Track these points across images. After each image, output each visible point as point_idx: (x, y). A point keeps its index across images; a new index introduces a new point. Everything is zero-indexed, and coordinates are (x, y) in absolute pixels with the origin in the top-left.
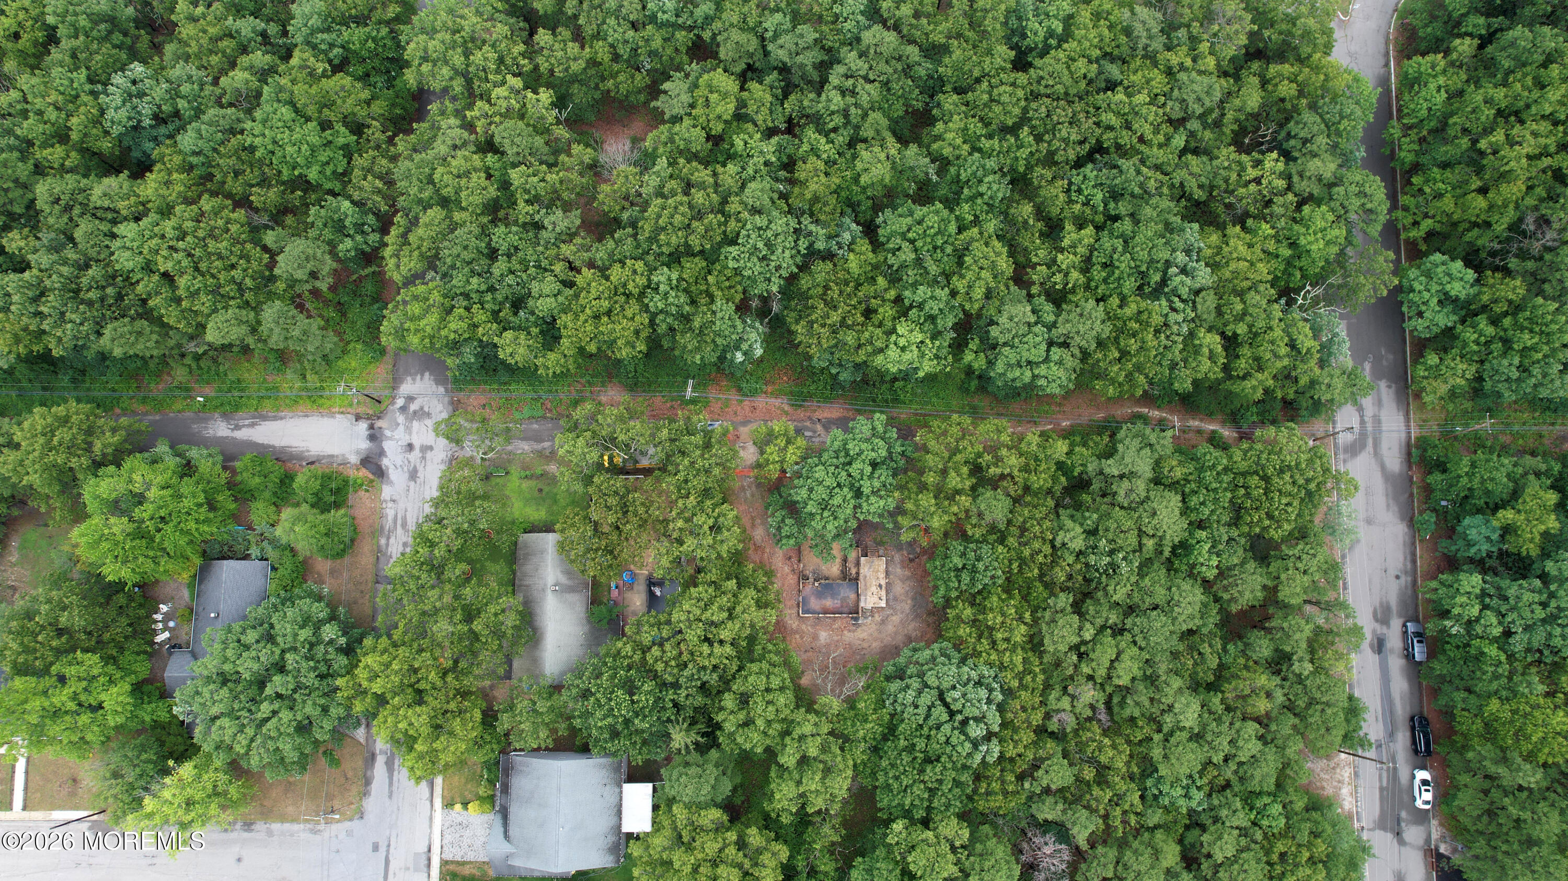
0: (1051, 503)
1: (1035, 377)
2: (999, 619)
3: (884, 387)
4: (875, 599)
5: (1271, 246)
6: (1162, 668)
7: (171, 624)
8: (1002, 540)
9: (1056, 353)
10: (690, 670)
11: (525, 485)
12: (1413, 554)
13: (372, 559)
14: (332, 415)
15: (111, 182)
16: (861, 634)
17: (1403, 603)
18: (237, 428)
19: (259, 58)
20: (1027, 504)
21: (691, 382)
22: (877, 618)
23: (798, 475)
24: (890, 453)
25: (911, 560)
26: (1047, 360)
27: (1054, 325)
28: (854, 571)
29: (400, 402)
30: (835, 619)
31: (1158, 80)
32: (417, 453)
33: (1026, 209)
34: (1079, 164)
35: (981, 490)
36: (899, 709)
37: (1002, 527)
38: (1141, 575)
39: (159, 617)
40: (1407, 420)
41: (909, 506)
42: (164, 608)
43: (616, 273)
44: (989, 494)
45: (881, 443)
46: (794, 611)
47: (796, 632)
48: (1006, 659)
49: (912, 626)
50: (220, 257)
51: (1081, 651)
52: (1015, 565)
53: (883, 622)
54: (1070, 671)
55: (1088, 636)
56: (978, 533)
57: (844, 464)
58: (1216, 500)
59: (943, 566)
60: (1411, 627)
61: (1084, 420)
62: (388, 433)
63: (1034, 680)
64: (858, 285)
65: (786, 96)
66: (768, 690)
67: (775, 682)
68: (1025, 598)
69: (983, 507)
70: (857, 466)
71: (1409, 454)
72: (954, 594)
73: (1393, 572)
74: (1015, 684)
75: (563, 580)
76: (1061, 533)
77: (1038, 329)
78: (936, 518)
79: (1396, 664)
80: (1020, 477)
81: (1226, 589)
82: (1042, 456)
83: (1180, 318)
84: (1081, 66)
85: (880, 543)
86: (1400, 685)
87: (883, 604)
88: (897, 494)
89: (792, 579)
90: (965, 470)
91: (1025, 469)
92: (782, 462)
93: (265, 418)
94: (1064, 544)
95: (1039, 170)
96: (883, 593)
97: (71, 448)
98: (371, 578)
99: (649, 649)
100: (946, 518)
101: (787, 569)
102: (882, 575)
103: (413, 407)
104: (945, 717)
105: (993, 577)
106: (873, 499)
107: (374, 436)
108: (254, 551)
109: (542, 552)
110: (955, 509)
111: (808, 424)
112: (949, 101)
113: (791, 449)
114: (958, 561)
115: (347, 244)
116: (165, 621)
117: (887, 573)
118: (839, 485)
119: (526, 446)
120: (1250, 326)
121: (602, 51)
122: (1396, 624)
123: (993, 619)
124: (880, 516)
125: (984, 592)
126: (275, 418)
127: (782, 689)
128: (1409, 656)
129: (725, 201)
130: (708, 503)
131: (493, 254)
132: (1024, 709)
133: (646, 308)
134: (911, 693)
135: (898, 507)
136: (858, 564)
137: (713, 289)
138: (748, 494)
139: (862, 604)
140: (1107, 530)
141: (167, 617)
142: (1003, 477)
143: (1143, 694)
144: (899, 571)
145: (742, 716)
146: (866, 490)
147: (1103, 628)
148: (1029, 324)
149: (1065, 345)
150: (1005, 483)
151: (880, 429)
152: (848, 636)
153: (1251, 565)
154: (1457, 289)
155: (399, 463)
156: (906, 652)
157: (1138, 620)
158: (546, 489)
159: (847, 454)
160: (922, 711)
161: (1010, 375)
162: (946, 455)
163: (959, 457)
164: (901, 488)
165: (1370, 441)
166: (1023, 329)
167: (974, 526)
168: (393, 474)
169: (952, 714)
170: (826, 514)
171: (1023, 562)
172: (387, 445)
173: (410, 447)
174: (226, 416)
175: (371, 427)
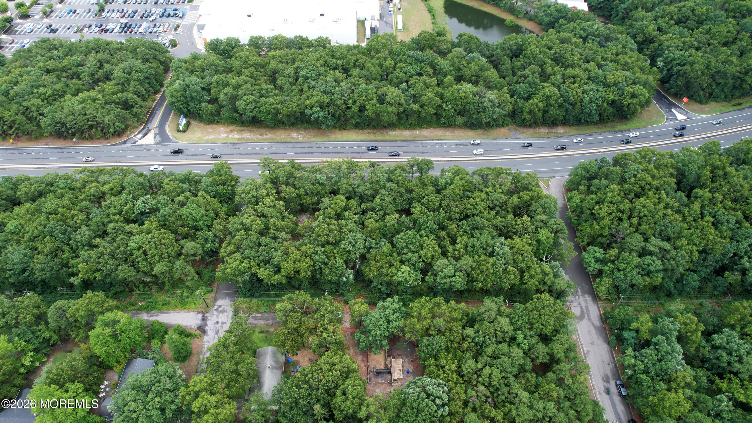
0: (461, 323)
1: (451, 282)
2: (445, 361)
4: (398, 375)
5: (530, 241)
6: (511, 379)
7: (107, 389)
9: (458, 273)
11: (261, 335)
12: (613, 355)
13: (196, 363)
14: (189, 312)
15: (132, 225)
17: (614, 375)
18: (151, 316)
19: (187, 194)
21: (326, 292)
22: (399, 382)
25: (412, 361)
26: (454, 276)
27: (456, 265)
28: (389, 365)
29: (216, 307)
30: (382, 384)
31: (483, 195)
32: (220, 325)
33: (443, 233)
34: (461, 220)
36: (407, 397)
37: (443, 330)
38: (497, 344)
39: (102, 387)
40: (598, 306)
42: (106, 383)
43: (303, 248)
44: (437, 319)
45: (396, 304)
48: (450, 376)
50: (165, 245)
51: (478, 372)
52: (449, 343)
53: (402, 384)
54: (475, 382)
55: (479, 367)
58: (523, 320)
60: (618, 382)
62: (209, 318)
64: (387, 257)
65: (361, 203)
66: (354, 385)
71: (602, 319)
73: (606, 363)
75: (273, 364)
77: (450, 266)
79: (617, 399)
80: (449, 315)
81: (533, 354)
82: (456, 308)
83: (501, 262)
84: (457, 191)
86: (621, 408)
87: (401, 377)
89: (365, 369)
90: (427, 310)
93: (162, 313)
95: (446, 222)
96: (401, 373)
97: (97, 304)
98: (194, 370)
101: (362, 365)
102: (401, 366)
103: (220, 309)
104: (426, 396)
105: (440, 346)
106: (394, 322)
107: (204, 319)
108: (150, 356)
109: (266, 354)
112: (415, 204)
115: (208, 245)
116: (105, 389)
117: (403, 366)
119: (262, 322)
120: (526, 264)
121: (302, 192)
122: (613, 383)
123: (443, 362)
125: (438, 353)
126: (167, 313)
127: (359, 385)
128: (620, 395)
129: (341, 229)
131: (260, 245)
132: (457, 393)
133: (312, 260)
134: (412, 390)
136: (391, 363)
137: (336, 255)
138: (347, 338)
139: (393, 378)
140: (482, 329)
141: (106, 386)
142: (442, 314)
143: (505, 389)
144: (407, 365)
147: (485, 364)
148: (447, 265)
149: (460, 271)
150: (443, 316)
151: (396, 300)
152: (388, 390)
153: (541, 344)
154: (598, 255)
155: (212, 328)
157: (498, 360)
158: (269, 337)
159: (384, 309)
160: (416, 395)
161: (442, 282)
165: (586, 315)
166: (445, 266)
167: (432, 331)
168: (209, 332)
172: (208, 322)
173: (217, 322)
174: (148, 312)
175: (203, 316)
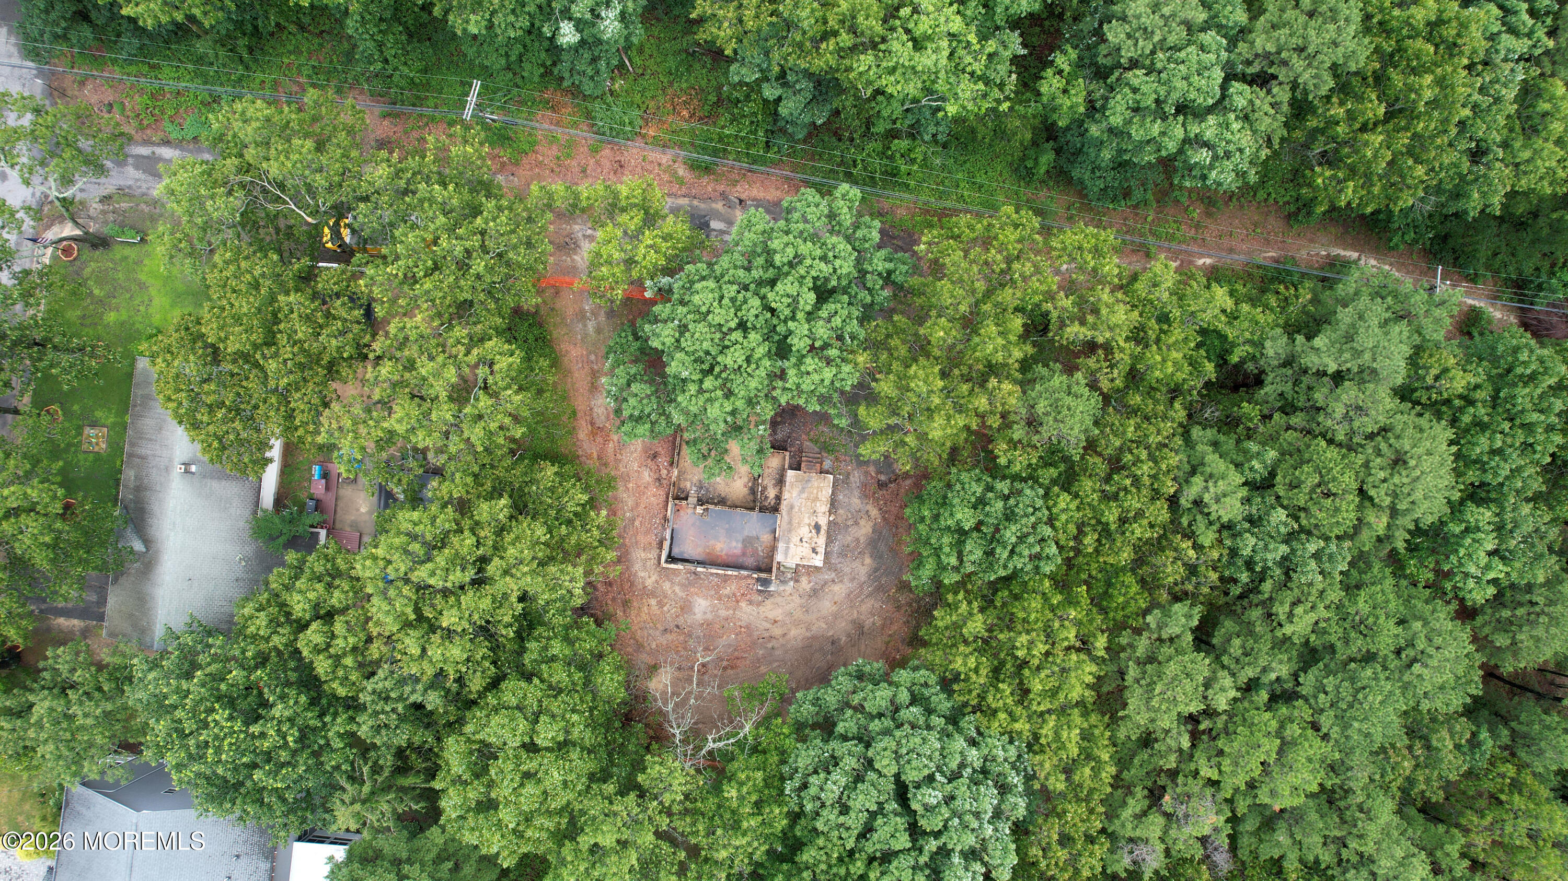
0: (1179, 412)
1: (1189, 141)
2: (1041, 646)
3: (870, 146)
4: (805, 550)
6: (1359, 778)
8: (1067, 482)
9: (1241, 94)
10: (381, 681)
16: (772, 610)
20: (1134, 411)
21: (477, 85)
22: (805, 584)
23: (664, 294)
24: (863, 273)
25: (882, 485)
26: (1221, 105)
27: (1244, 32)
28: (772, 493)
30: (726, 579)
35: (1040, 369)
36: (809, 807)
37: (1076, 454)
38: (1351, 588)
41: (885, 387)
44: (1058, 380)
45: (843, 246)
46: (653, 554)
47: (653, 594)
48: (1047, 731)
49: (869, 604)
52: (1089, 540)
53: (815, 593)
54: (1171, 762)
55: (1221, 703)
56: (1020, 462)
57: (760, 283)
58: (1528, 447)
59: (936, 517)
61: (1238, 260)
63: (1096, 771)
66: (531, 748)
67: (547, 734)
68: (1099, 602)
69: (1041, 407)
70: (786, 286)
72: (950, 579)
74: (1058, 784)
76: (1198, 480)
77: (1210, 37)
78: (939, 420)
80: (1125, 352)
81: (1505, 626)
82: (1176, 313)
85: (826, 448)
87: (818, 561)
88: (862, 358)
89: (654, 496)
90: (1017, 323)
91: (1138, 335)
92: (630, 262)
94: (1198, 503)
96: (821, 541)
99: (306, 626)
100: (961, 421)
101: (647, 476)
102: (823, 508)
104: (903, 841)
105: (1037, 557)
106: (811, 363)
110: (982, 402)
111: (719, 206)
113: (648, 238)
114: (965, 517)
117: (834, 504)
118: (742, 326)
123: (1027, 643)
124: (822, 400)
127: (562, 747)
130: (459, 332)
132: (1065, 840)
134: (839, 779)
135: (861, 385)
136: (780, 481)
138: (591, 326)
139: (779, 557)
140: (1294, 486)
142: (1091, 347)
144: (856, 502)
145: (474, 794)
146: (799, 343)
147: (1250, 687)
148: (1189, 26)
149: (1262, 80)
150: (1091, 362)
151: (847, 219)
152: (747, 612)
156: (842, 681)
157: (1330, 683)
159: (770, 263)
160: (855, 821)
161: (1137, 133)
162: (980, 286)
163: (1007, 296)
164: (872, 345)
166: (1177, 35)
167: (1014, 444)
169: (914, 830)
170: (708, 383)
171: (1105, 532)
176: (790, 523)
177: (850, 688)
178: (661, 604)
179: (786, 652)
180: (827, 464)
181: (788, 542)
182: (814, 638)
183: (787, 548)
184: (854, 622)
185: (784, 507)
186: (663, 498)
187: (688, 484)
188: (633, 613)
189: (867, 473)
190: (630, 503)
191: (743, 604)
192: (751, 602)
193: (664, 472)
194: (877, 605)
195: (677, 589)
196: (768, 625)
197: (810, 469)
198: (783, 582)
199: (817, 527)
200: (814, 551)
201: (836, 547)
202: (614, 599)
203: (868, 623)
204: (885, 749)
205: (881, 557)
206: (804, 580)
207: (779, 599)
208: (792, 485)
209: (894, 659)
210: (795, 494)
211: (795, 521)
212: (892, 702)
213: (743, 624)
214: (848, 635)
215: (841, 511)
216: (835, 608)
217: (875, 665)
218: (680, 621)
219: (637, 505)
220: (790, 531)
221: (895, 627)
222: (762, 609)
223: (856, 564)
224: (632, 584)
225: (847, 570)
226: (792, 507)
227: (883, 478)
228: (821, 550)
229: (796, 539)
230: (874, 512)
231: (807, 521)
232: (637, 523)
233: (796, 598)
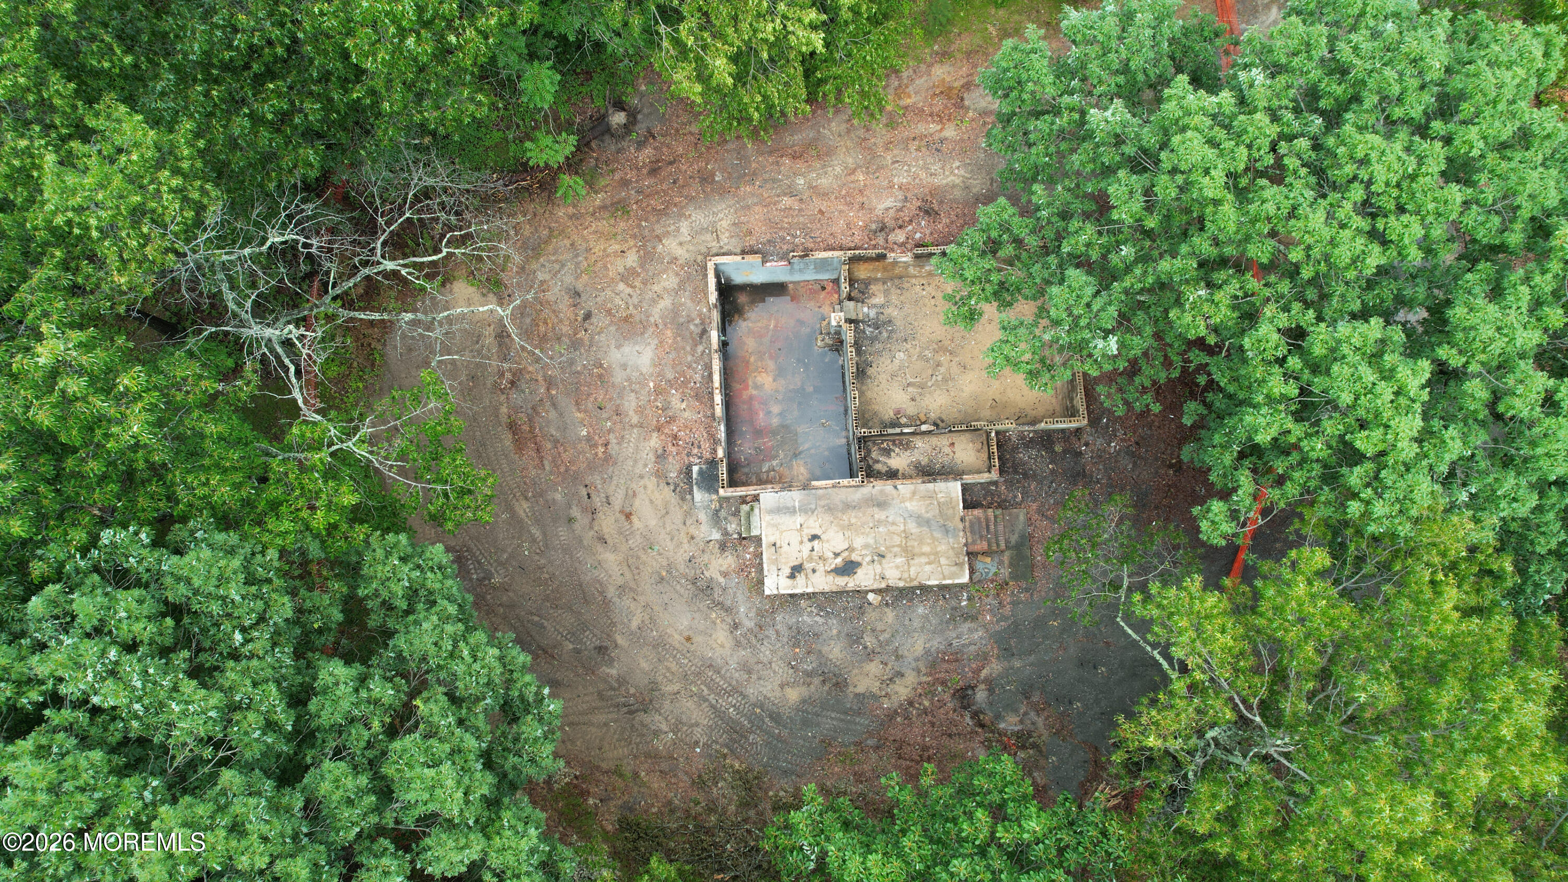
4: (795, 551)
16: (652, 505)
25: (963, 696)
28: (899, 461)
30: (704, 396)
46: (728, 243)
47: (647, 257)
87: (776, 583)
89: (848, 221)
96: (822, 582)
101: (886, 204)
102: (893, 573)
136: (928, 473)
139: (769, 497)
176: (848, 506)
177: (466, 686)
178: (628, 276)
179: (567, 550)
180: (987, 566)
181: (805, 510)
182: (606, 604)
183: (791, 511)
184: (654, 686)
185: (879, 487)
186: (847, 241)
187: (879, 300)
188: (603, 225)
189: (984, 658)
190: (824, 182)
191: (655, 441)
192: (661, 456)
193: (900, 236)
194: (698, 734)
195: (666, 303)
196: (617, 501)
197: (974, 528)
198: (716, 517)
199: (849, 568)
200: (796, 570)
201: (809, 618)
202: (625, 183)
203: (657, 721)
204: (237, 829)
205: (806, 723)
206: (728, 561)
207: (677, 515)
208: (931, 496)
209: (585, 794)
210: (912, 506)
211: (852, 517)
212: (430, 820)
213: (613, 448)
214: (622, 681)
215: (890, 615)
216: (677, 639)
217: (547, 749)
218: (601, 320)
219: (825, 195)
220: (830, 509)
221: (657, 784)
222: (651, 483)
223: (781, 671)
224: (661, 213)
225: (765, 652)
226: (882, 504)
227: (981, 695)
228: (801, 586)
229: (814, 525)
230: (902, 690)
231: (858, 542)
232: (786, 201)
233: (689, 548)
